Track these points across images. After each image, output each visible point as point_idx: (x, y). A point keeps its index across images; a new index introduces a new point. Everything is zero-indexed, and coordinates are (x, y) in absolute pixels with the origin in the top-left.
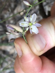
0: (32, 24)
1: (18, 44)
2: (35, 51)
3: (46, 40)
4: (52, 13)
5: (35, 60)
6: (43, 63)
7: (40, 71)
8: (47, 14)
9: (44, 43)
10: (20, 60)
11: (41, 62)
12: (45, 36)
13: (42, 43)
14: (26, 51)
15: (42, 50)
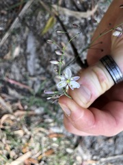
0: (70, 80)
1: (63, 103)
2: (82, 104)
3: (91, 90)
4: (88, 61)
5: (85, 114)
6: (94, 115)
7: (94, 124)
8: (84, 62)
9: (89, 94)
10: (70, 119)
11: (92, 114)
12: (88, 86)
13: (87, 94)
14: (73, 108)
15: (88, 102)
